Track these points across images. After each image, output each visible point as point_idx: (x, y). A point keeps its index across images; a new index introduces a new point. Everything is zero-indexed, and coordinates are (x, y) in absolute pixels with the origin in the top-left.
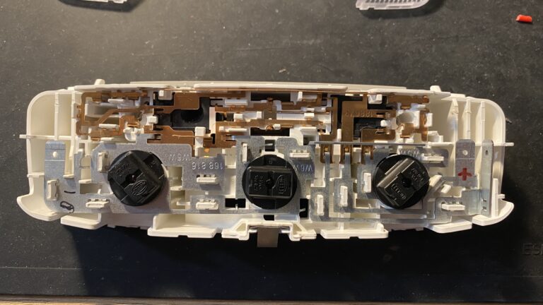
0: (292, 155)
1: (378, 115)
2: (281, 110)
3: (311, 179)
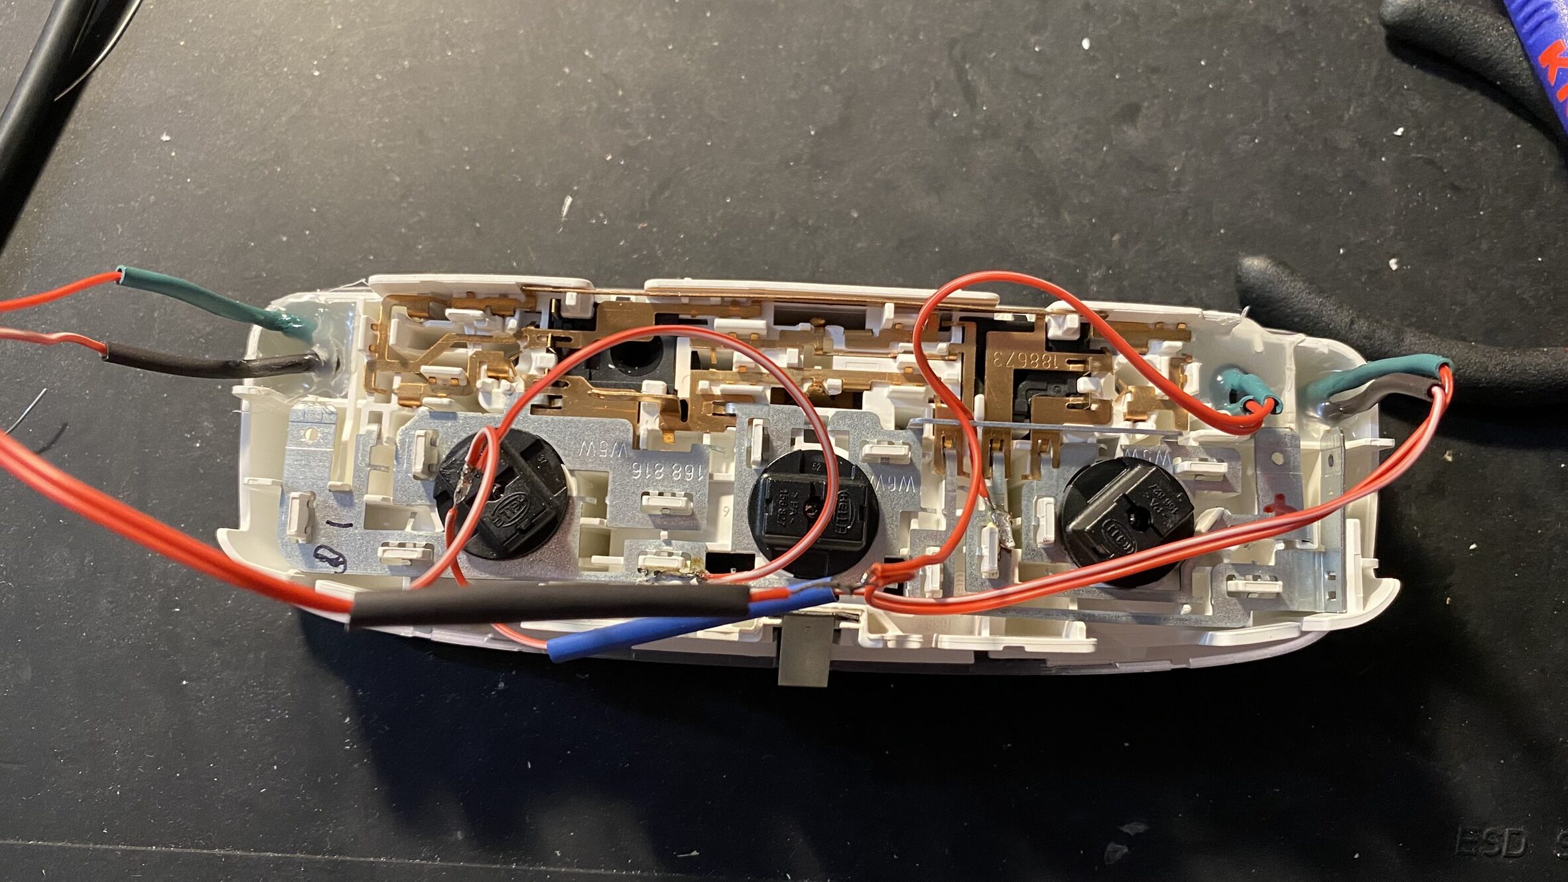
0: (867, 449)
1: (1071, 366)
2: (843, 348)
3: (911, 509)
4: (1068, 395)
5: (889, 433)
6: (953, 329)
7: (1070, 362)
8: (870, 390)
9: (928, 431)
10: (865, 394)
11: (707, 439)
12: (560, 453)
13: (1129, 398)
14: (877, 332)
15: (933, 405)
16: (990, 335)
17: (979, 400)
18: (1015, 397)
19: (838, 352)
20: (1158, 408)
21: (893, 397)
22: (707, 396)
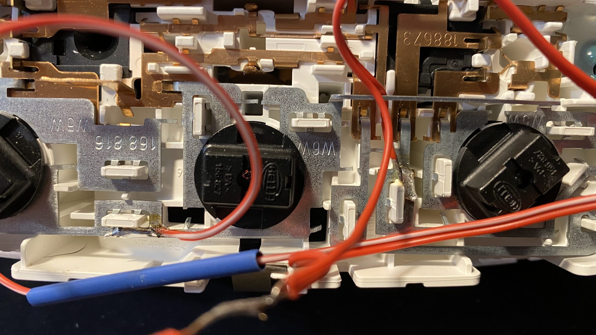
0: (295, 122)
1: (468, 44)
2: (274, 30)
3: (333, 169)
4: (464, 69)
5: (314, 107)
6: (369, 11)
7: (467, 41)
8: (298, 67)
9: (347, 104)
10: (294, 71)
11: (159, 114)
12: (35, 129)
13: (513, 71)
14: (303, 15)
15: (351, 80)
16: (402, 17)
17: (391, 75)
18: (421, 72)
19: (270, 34)
20: (537, 79)
21: (318, 74)
22: (157, 76)
